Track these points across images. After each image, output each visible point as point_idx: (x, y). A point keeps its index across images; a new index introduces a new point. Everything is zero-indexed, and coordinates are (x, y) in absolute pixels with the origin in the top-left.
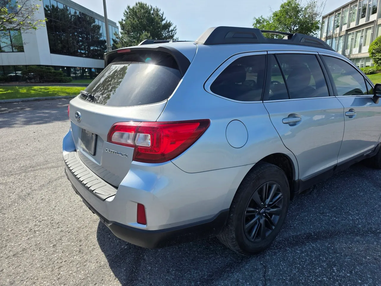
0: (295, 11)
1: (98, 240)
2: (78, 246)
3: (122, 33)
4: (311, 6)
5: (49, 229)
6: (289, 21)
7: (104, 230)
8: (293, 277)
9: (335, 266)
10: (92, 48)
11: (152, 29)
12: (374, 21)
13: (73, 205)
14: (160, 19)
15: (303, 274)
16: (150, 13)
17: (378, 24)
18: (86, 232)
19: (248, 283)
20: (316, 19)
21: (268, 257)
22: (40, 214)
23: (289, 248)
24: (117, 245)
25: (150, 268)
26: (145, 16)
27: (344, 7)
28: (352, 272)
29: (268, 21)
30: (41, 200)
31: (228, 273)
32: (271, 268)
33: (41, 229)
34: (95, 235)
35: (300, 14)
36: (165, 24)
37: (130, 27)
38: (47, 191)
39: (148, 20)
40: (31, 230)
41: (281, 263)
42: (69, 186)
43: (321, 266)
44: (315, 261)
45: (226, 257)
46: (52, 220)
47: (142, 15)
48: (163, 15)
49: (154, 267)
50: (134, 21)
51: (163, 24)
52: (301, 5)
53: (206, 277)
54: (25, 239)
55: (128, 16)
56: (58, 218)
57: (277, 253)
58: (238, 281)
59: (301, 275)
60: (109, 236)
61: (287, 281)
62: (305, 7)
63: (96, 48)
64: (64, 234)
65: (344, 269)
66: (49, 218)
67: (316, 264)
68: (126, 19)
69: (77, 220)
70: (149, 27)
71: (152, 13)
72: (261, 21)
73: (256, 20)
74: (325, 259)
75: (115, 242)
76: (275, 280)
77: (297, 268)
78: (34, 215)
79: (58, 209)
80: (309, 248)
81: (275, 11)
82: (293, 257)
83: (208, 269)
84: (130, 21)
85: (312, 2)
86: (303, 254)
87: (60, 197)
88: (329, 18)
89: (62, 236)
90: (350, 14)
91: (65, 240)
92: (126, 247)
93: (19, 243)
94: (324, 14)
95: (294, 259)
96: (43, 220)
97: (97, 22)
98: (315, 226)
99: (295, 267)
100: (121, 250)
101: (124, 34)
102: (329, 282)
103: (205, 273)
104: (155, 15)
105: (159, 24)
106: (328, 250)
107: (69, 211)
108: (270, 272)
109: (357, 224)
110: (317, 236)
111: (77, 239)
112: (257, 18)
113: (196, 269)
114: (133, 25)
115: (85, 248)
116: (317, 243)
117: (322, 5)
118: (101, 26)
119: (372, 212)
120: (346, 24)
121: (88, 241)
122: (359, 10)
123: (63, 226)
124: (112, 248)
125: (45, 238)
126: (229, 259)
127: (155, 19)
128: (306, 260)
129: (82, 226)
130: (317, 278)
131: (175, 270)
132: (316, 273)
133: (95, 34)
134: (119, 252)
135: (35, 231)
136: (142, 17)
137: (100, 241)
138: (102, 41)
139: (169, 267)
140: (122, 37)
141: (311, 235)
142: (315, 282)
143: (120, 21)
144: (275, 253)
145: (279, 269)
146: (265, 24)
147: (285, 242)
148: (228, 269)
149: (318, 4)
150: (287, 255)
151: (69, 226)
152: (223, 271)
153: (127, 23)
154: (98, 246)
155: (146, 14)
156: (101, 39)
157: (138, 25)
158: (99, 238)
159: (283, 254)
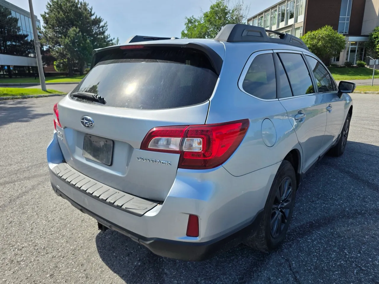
0: (223, 13)
1: (102, 260)
2: (82, 271)
3: (45, 28)
4: (238, 9)
5: (37, 257)
6: (219, 22)
7: (105, 249)
8: (316, 266)
9: (345, 249)
10: (9, 43)
11: (81, 24)
12: (292, 25)
13: (54, 224)
14: (88, 13)
15: (323, 261)
16: (77, 7)
17: (295, 28)
18: (85, 254)
19: (280, 279)
20: (242, 22)
21: (285, 250)
22: (16, 241)
23: (300, 238)
24: (128, 262)
25: (176, 282)
26: (71, 10)
27: (266, 11)
28: (361, 252)
29: (199, 22)
30: (9, 223)
31: (256, 272)
32: (294, 261)
33: (25, 258)
34: (97, 256)
35: (228, 15)
36: (94, 19)
37: (55, 21)
38: (13, 212)
39: (75, 14)
40: (13, 261)
41: (300, 254)
42: (39, 203)
43: (334, 251)
44: (327, 247)
45: (247, 257)
46: (35, 246)
47: (68, 9)
48: (91, 9)
49: (180, 279)
50: (60, 15)
51: (92, 19)
52: (229, 8)
53: (237, 281)
54: (10, 274)
55: (52, 9)
56: (42, 243)
57: (292, 245)
58: (270, 279)
59: (322, 263)
60: (114, 254)
61: (312, 270)
62: (232, 9)
63: (14, 43)
64: (58, 260)
65: (353, 250)
66: (30, 244)
67: (329, 249)
68: (49, 12)
69: (67, 241)
70: (78, 22)
71: (80, 7)
72: (193, 21)
73: (188, 20)
74: (334, 244)
75: (124, 260)
76: (301, 271)
77: (315, 256)
78: (8, 242)
79: (37, 232)
80: (317, 236)
81: (205, 12)
82: (308, 246)
83: (236, 272)
84: (55, 14)
85: (238, 5)
86: (315, 243)
87: (33, 217)
88: (253, 21)
89: (57, 263)
90: (271, 18)
91: (62, 267)
92: (139, 264)
93: (4, 280)
94: (248, 18)
95: (309, 249)
96: (23, 247)
97: (14, 14)
98: (312, 214)
99: (313, 255)
100: (136, 268)
101: (48, 28)
102: (347, 265)
103: (235, 277)
104: (82, 9)
105: (89, 19)
106: (333, 235)
107: (53, 232)
108: (294, 264)
109: (345, 208)
110: (318, 224)
111: (76, 263)
112: (189, 18)
113: (224, 274)
114: (58, 19)
115: (92, 272)
116: (321, 230)
117: (246, 9)
118: (18, 19)
119: (350, 196)
120: (268, 27)
121: (92, 264)
122: (279, 14)
123: (52, 251)
124: (124, 268)
125: (35, 268)
126: (251, 258)
127: (83, 14)
128: (319, 248)
129: (77, 247)
130: (336, 262)
131: (204, 279)
132: (333, 258)
133: (12, 28)
134: (134, 271)
135: (18, 262)
136: (68, 11)
137: (106, 262)
138: (20, 35)
139: (196, 277)
140: (46, 32)
141: (313, 224)
142: (336, 267)
143: (43, 14)
144: (291, 246)
145: (300, 260)
146: (197, 24)
147: (294, 234)
148: (254, 269)
149: (244, 7)
150: (301, 245)
151: (60, 250)
152: (251, 271)
153: (51, 17)
154: (106, 267)
155: (73, 8)
156: (20, 33)
157: (64, 19)
158: (104, 258)
159: (297, 245)
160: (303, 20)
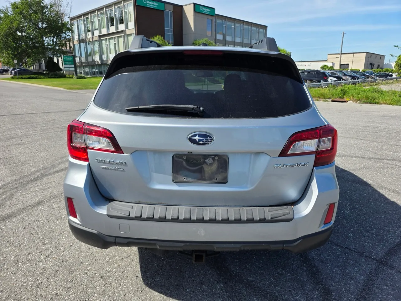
0: (39, 6)
4: (57, 5)
6: (35, 17)
12: (124, 31)
17: (127, 34)
20: (65, 20)
27: (92, 12)
29: (6, 13)
35: (45, 10)
62: (50, 4)
88: (77, 21)
90: (99, 20)
94: (72, 16)
117: (68, 6)
120: (97, 29)
122: (107, 18)
160: (134, 27)
